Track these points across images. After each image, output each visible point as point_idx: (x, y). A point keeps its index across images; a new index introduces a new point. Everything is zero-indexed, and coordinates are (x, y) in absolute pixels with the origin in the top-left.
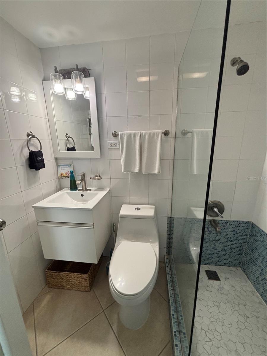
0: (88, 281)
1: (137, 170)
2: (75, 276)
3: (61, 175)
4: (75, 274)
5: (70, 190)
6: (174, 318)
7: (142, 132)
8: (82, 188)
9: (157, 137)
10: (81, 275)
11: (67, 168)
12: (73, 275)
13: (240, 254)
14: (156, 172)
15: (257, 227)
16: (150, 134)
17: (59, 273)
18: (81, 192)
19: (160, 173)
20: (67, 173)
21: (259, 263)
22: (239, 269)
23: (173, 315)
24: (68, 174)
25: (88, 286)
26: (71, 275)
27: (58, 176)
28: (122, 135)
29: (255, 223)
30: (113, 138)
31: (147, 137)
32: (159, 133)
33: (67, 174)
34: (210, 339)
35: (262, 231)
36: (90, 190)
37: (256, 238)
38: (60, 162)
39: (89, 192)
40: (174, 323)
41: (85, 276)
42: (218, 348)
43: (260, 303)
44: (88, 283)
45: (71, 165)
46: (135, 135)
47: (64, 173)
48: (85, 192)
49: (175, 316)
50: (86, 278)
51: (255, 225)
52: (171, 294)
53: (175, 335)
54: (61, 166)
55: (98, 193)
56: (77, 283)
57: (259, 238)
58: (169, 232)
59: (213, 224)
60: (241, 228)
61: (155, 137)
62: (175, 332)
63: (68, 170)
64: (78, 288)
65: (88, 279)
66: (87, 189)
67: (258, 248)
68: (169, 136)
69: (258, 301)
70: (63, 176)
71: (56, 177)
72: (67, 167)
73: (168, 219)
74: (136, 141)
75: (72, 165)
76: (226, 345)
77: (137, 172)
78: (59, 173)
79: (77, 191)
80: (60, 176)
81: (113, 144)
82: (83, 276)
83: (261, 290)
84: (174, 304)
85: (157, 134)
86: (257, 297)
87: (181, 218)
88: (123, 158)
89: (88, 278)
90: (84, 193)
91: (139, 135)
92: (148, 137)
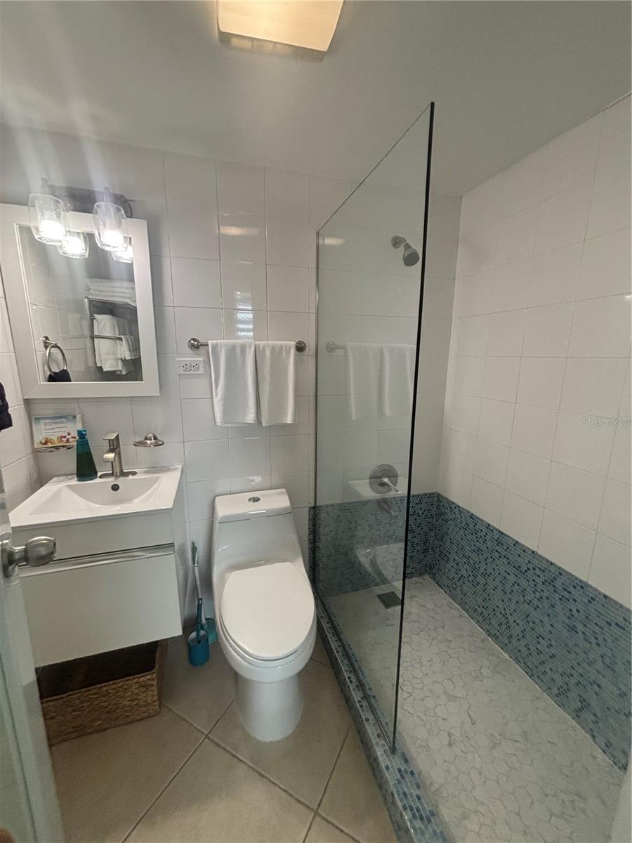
0: (155, 688)
1: (250, 418)
2: (120, 687)
3: (46, 443)
4: (120, 683)
5: (76, 479)
6: (351, 682)
7: (257, 343)
8: (111, 472)
9: (288, 353)
10: (135, 678)
11: (63, 425)
12: (114, 686)
13: (426, 551)
14: (289, 420)
15: (445, 498)
16: (273, 347)
17: (69, 696)
18: (111, 480)
19: (297, 422)
20: (65, 437)
21: (453, 556)
22: (427, 577)
23: (349, 678)
24: (68, 440)
25: (155, 701)
26: (106, 688)
27: (36, 446)
28: (215, 347)
29: (440, 492)
30: (189, 351)
31: (268, 353)
32: (290, 348)
33: (65, 440)
34: (409, 693)
35: (453, 503)
36: (134, 473)
37: (446, 517)
38: (39, 410)
39: (131, 477)
40: (354, 689)
41: (149, 677)
42: (423, 700)
43: (460, 616)
44: (155, 693)
45: (75, 417)
46: (243, 348)
47: (52, 437)
48: (121, 479)
49: (354, 679)
50: (149, 682)
51: (441, 496)
52: (336, 649)
53: (361, 706)
54: (44, 421)
55: (159, 477)
56: (125, 703)
57: (449, 516)
58: (311, 537)
59: (385, 505)
60: (423, 506)
61: (284, 354)
62: (359, 702)
63: (65, 429)
64: (127, 717)
65: (154, 683)
66: (125, 471)
67: (449, 532)
68: (306, 352)
69: (458, 615)
70: (50, 445)
71: (29, 450)
72: (62, 423)
73: (310, 511)
74: (247, 360)
75: (78, 417)
76: (431, 692)
77: (252, 422)
78: (39, 438)
79: (98, 480)
80: (41, 446)
81: (190, 365)
82: (142, 679)
83: (460, 596)
84: (346, 662)
85: (286, 347)
86: (456, 609)
87: (333, 506)
88: (219, 395)
89: (156, 681)
90: (120, 481)
91: (253, 348)
92: (271, 353)
